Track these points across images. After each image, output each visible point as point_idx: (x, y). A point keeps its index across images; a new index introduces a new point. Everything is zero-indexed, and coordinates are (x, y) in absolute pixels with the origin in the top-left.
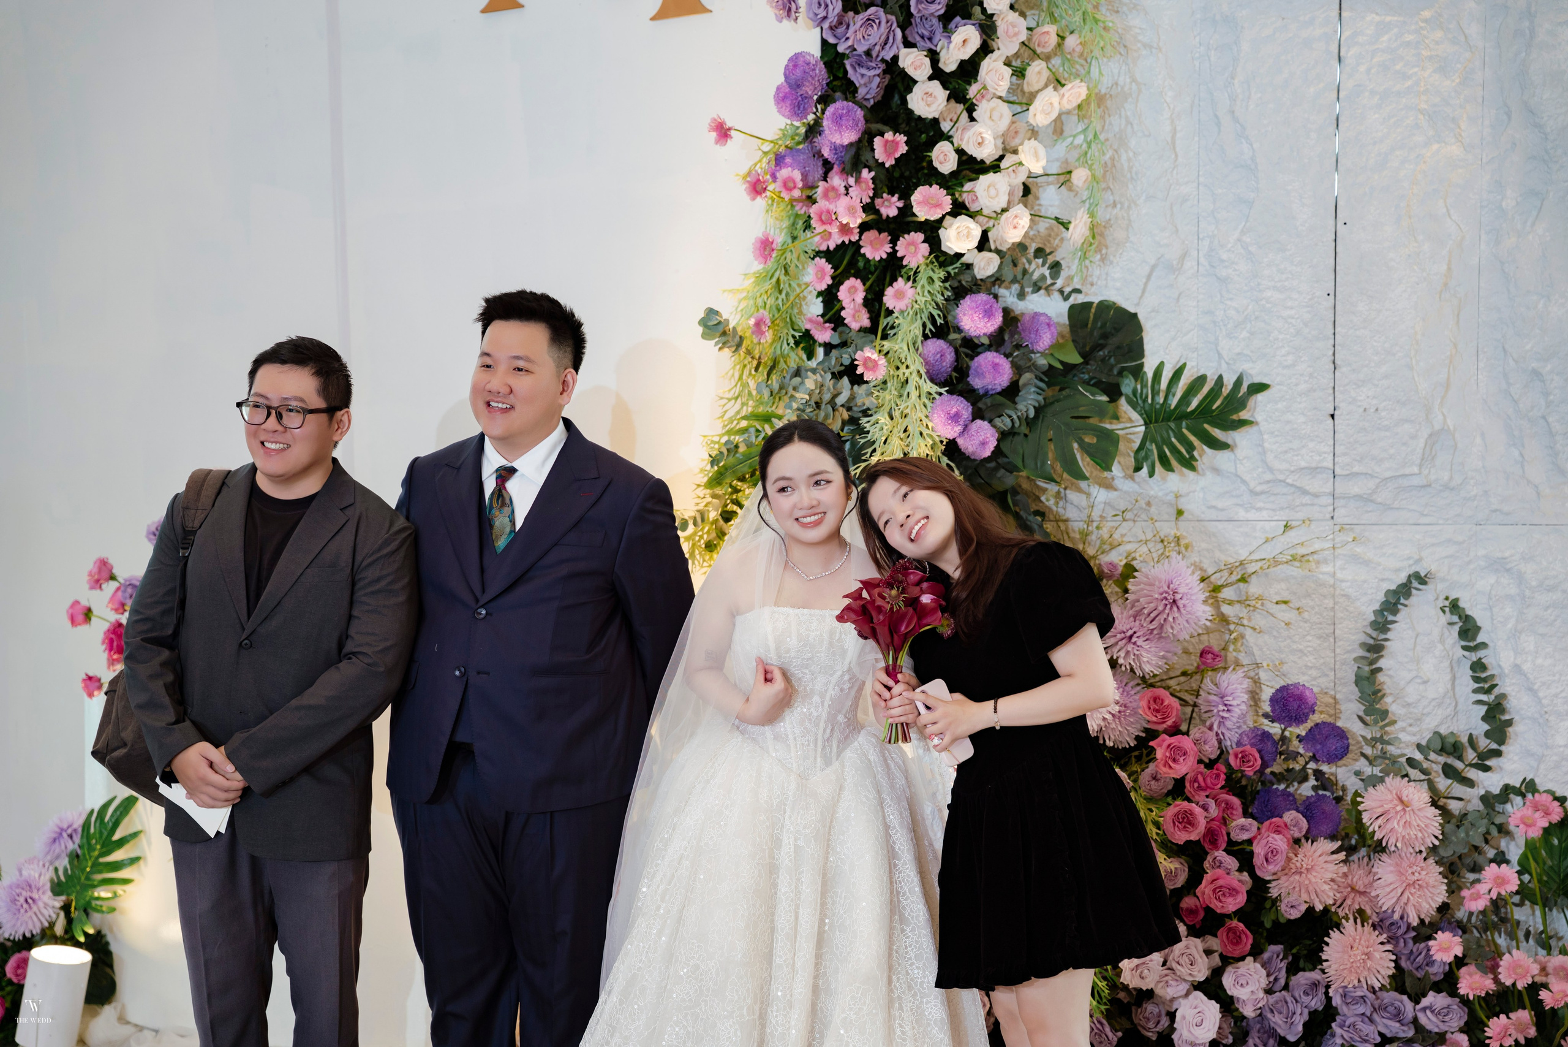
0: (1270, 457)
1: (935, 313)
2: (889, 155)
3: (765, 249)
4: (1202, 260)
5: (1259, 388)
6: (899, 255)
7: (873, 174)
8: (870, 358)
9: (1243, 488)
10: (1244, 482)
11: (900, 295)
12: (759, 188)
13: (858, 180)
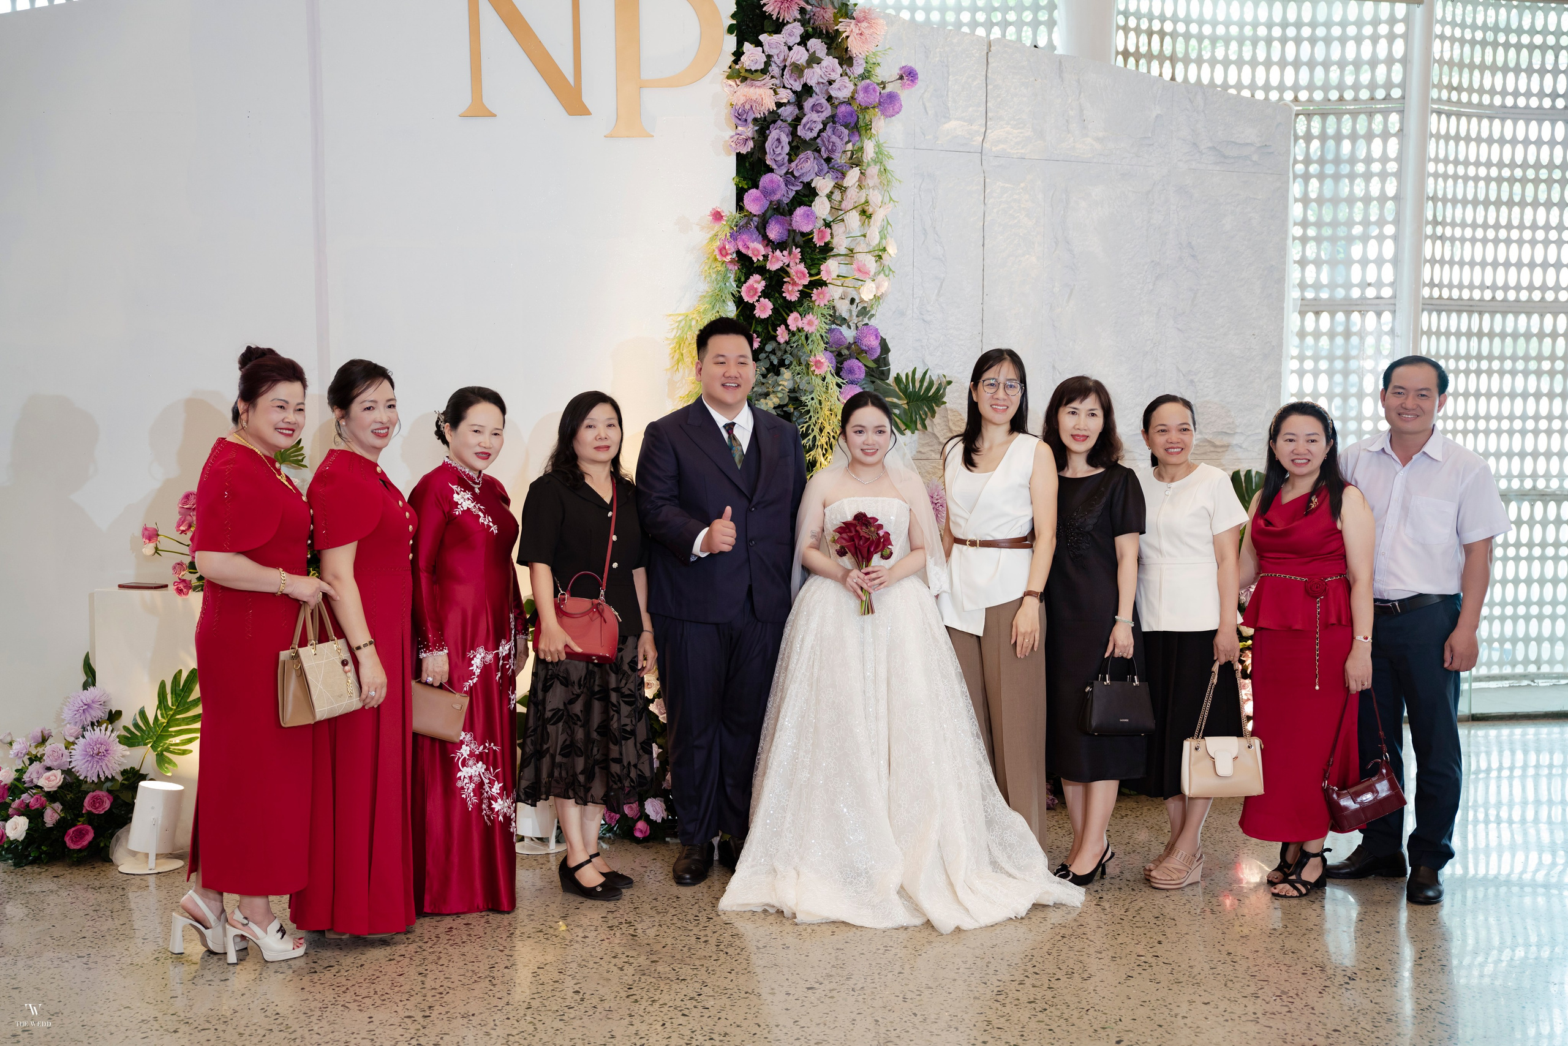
0: (951, 424)
1: (824, 334)
2: (820, 239)
3: (749, 292)
4: (915, 310)
5: (949, 383)
6: (813, 299)
7: (799, 250)
8: (819, 361)
9: (935, 441)
10: (937, 438)
11: (810, 323)
12: (724, 252)
13: (790, 253)
